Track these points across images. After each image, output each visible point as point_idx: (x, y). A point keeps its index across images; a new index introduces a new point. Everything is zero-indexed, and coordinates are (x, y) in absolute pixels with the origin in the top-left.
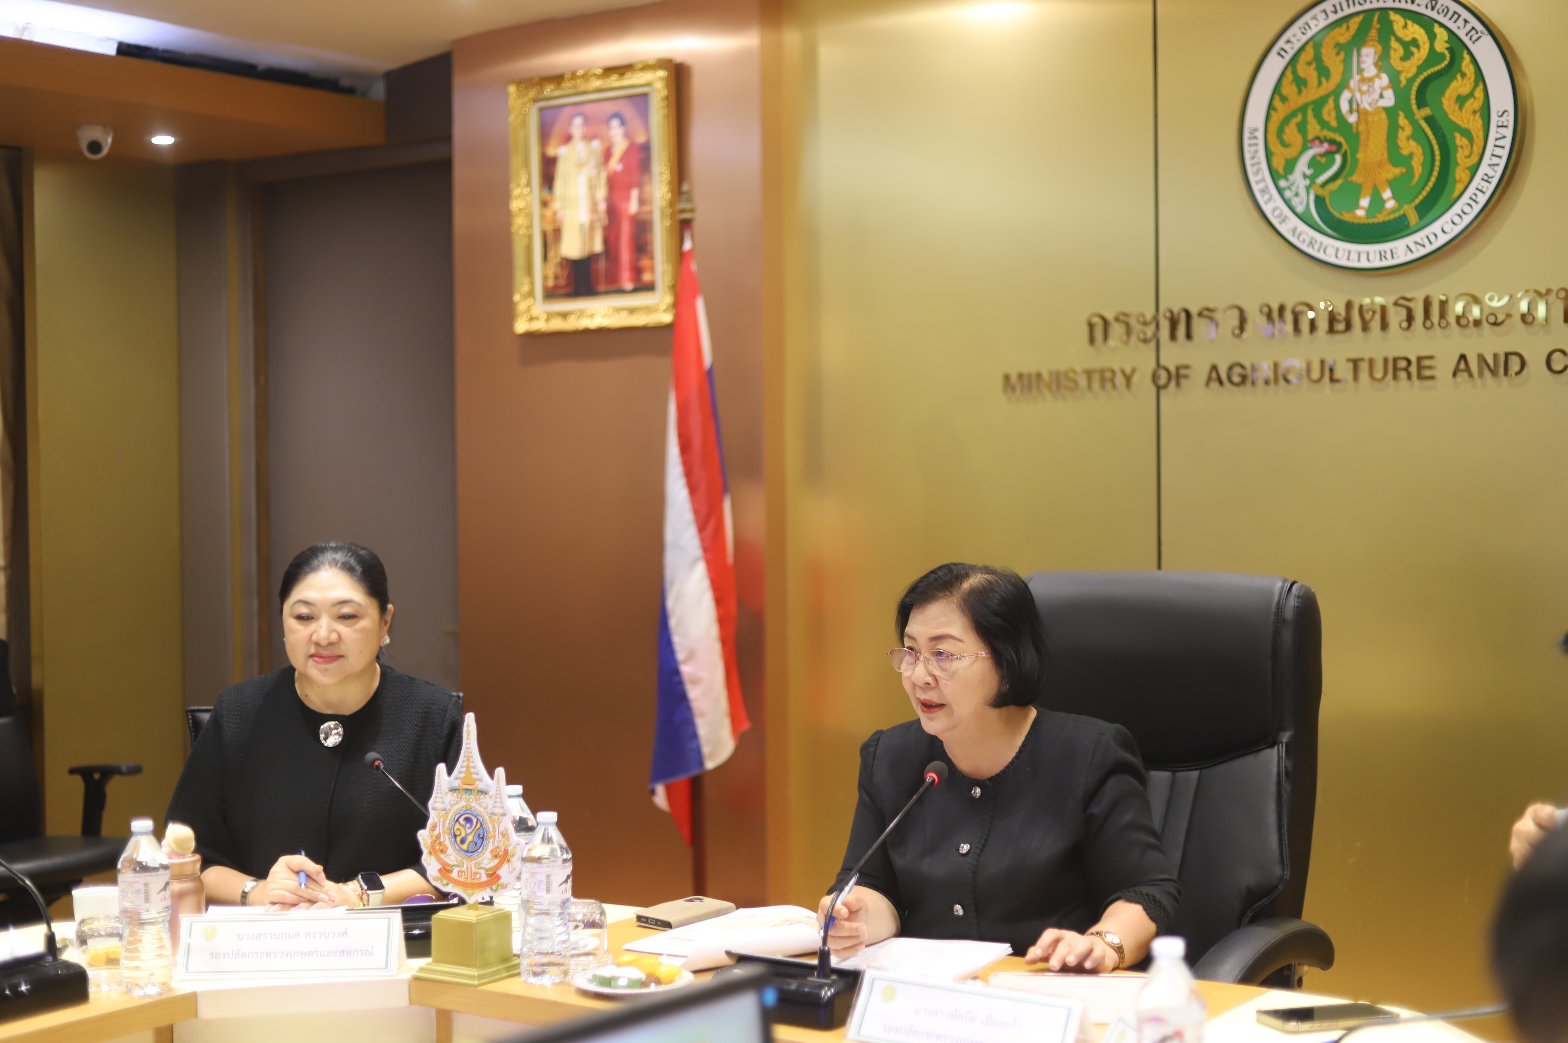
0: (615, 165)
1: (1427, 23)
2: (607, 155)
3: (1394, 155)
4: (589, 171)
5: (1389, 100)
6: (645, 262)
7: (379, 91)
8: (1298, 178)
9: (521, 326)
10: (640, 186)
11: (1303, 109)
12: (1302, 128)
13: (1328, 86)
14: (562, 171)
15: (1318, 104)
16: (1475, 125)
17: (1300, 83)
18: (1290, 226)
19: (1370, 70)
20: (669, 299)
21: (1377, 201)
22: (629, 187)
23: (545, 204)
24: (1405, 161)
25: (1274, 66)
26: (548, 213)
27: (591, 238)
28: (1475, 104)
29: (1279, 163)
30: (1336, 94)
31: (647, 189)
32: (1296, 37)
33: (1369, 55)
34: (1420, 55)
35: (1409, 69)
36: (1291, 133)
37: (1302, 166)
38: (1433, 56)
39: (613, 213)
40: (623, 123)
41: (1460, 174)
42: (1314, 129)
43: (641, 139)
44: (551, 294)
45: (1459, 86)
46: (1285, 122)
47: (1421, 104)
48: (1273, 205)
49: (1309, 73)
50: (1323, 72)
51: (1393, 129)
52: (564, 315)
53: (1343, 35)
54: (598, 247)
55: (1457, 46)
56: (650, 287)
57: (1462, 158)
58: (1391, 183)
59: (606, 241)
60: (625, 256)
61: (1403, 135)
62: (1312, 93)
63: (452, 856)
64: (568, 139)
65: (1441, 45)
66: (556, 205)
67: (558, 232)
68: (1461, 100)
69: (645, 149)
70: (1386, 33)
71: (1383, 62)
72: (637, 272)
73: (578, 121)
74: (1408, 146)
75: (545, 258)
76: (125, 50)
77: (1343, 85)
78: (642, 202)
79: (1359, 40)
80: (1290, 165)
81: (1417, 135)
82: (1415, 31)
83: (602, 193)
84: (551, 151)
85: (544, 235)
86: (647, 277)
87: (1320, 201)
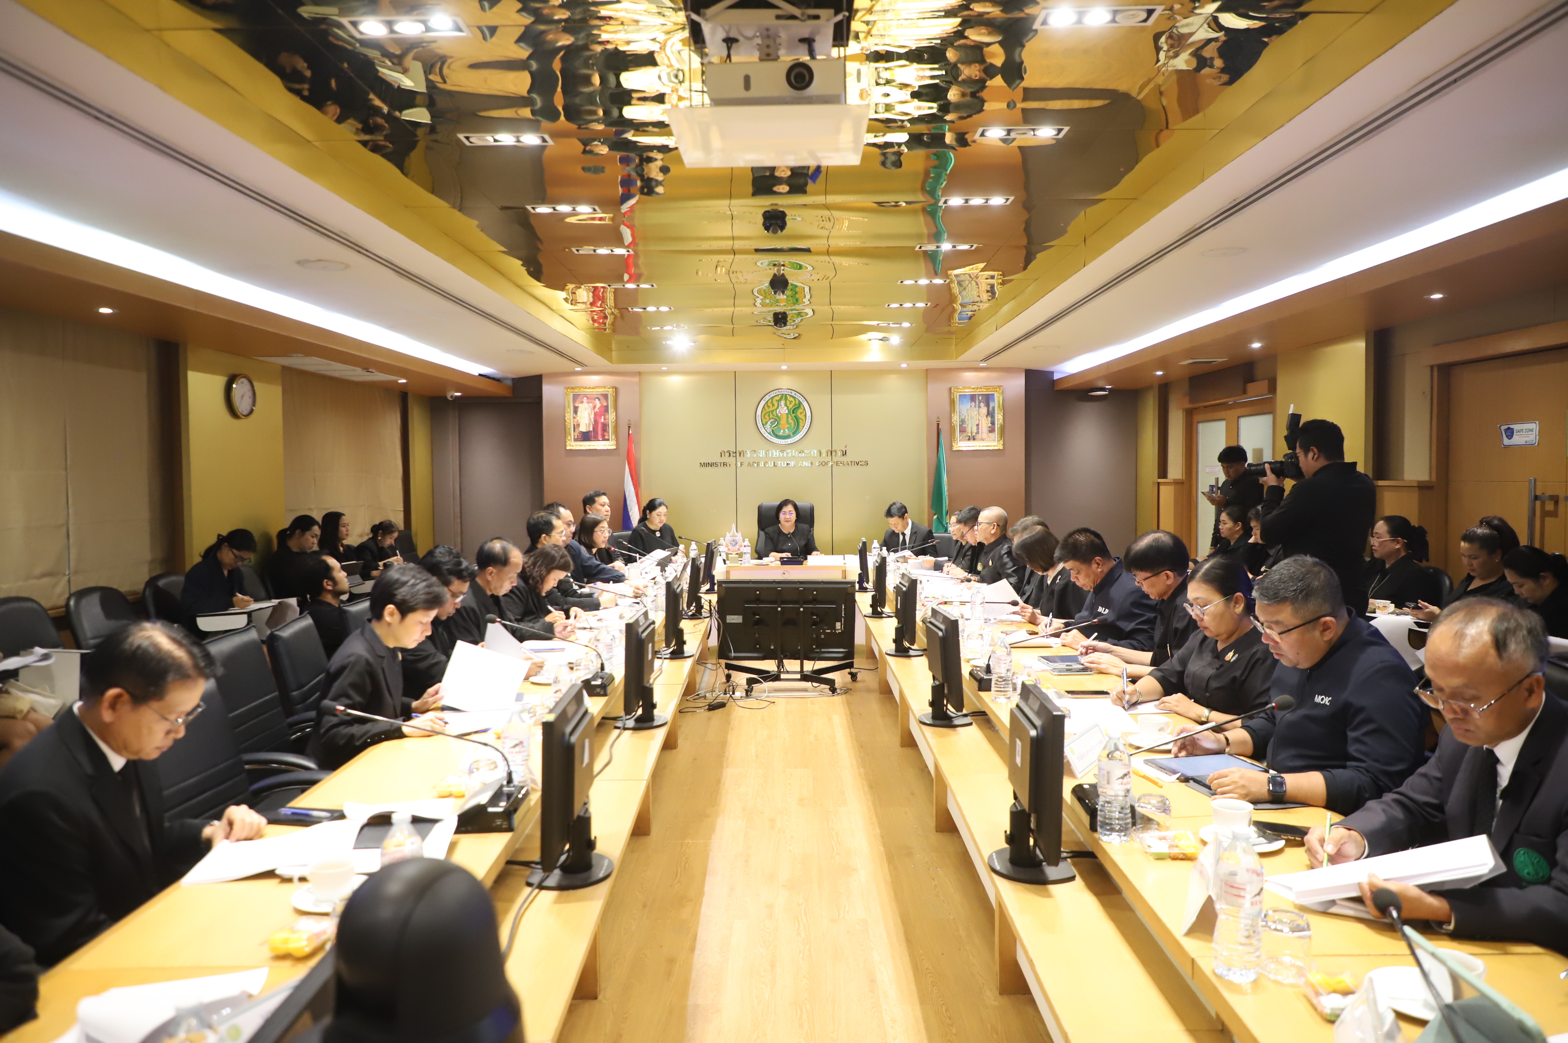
0: (597, 410)
1: (794, 398)
2: (594, 407)
3: (788, 422)
4: (589, 411)
5: (787, 412)
6: (606, 434)
7: (510, 383)
8: (768, 426)
9: (568, 448)
10: (604, 416)
11: (769, 412)
12: (769, 416)
13: (774, 408)
14: (579, 410)
15: (772, 411)
16: (804, 418)
17: (769, 407)
18: (766, 435)
19: (783, 406)
20: (614, 442)
21: (784, 431)
22: (601, 415)
23: (574, 418)
24: (790, 424)
25: (763, 403)
26: (575, 420)
27: (589, 427)
28: (804, 414)
29: (764, 423)
30: (776, 409)
31: (607, 416)
32: (767, 397)
33: (783, 402)
34: (793, 404)
35: (790, 406)
36: (767, 416)
37: (769, 423)
38: (795, 404)
39: (596, 421)
40: (599, 400)
41: (801, 427)
42: (771, 416)
43: (605, 404)
44: (576, 440)
45: (800, 410)
46: (765, 414)
47: (793, 413)
48: (763, 431)
49: (770, 405)
50: (773, 405)
51: (788, 417)
52: (581, 446)
53: (777, 398)
54: (591, 429)
55: (800, 403)
56: (608, 440)
57: (801, 424)
58: (787, 428)
59: (593, 428)
60: (600, 432)
61: (790, 419)
62: (771, 409)
63: (730, 547)
64: (582, 402)
65: (797, 402)
66: (578, 418)
67: (579, 425)
68: (801, 413)
69: (607, 407)
70: (786, 399)
71: (786, 405)
72: (603, 436)
73: (585, 398)
74: (791, 421)
75: (574, 431)
76: (480, 375)
77: (778, 408)
78: (605, 419)
79: (781, 400)
80: (766, 423)
81: (792, 419)
82: (792, 399)
83: (592, 416)
84: (577, 405)
85: (574, 425)
86: (606, 437)
87: (772, 431)
